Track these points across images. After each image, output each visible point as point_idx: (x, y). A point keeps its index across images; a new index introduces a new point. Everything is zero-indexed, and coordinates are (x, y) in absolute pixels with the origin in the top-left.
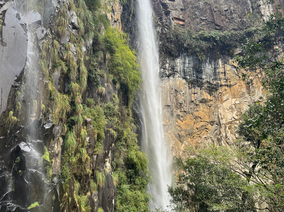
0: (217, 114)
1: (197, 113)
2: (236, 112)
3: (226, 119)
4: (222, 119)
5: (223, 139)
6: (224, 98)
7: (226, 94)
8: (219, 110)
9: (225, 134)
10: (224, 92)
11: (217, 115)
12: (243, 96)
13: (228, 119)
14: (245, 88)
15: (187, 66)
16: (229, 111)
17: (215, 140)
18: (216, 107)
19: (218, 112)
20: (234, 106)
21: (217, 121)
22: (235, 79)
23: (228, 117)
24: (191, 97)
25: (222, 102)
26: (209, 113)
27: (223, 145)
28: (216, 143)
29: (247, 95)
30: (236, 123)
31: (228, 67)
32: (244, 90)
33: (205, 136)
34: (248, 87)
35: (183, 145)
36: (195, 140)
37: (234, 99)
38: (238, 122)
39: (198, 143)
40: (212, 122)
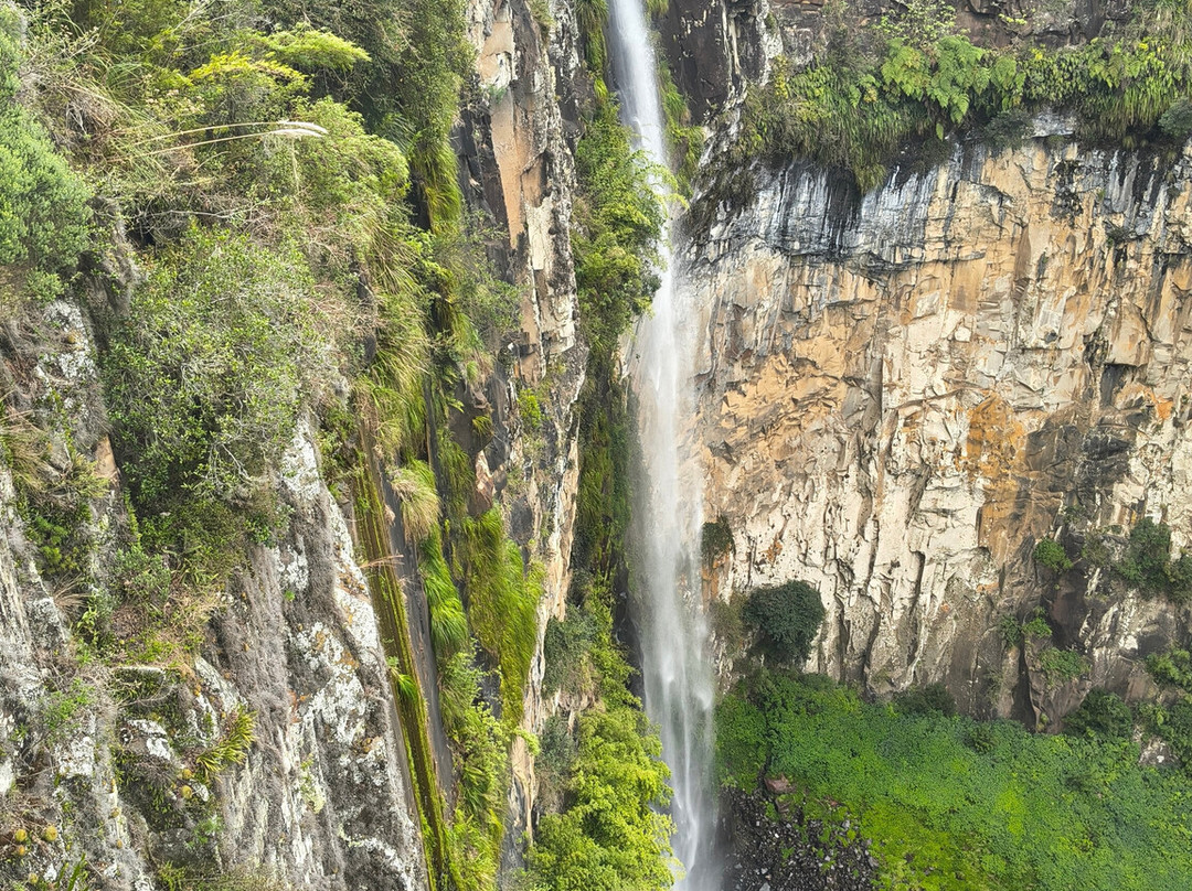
0: (878, 356)
1: (806, 345)
2: (946, 367)
3: (904, 390)
4: (892, 387)
5: (877, 458)
6: (919, 304)
7: (930, 289)
8: (889, 347)
9: (887, 441)
10: (925, 285)
11: (877, 362)
12: (992, 307)
13: (912, 390)
14: (1009, 275)
15: (801, 212)
16: (924, 361)
17: (850, 442)
18: (883, 330)
19: (884, 351)
20: (945, 347)
21: (872, 384)
22: (983, 237)
23: (913, 383)
24: (794, 295)
25: (908, 318)
26: (848, 344)
27: (873, 473)
28: (848, 453)
29: (1007, 305)
30: (934, 408)
31: (970, 195)
32: (1003, 285)
33: (817, 425)
34: (1021, 281)
35: (737, 470)
36: (778, 442)
37: (954, 316)
38: (942, 404)
39: (787, 449)
40: (853, 381)
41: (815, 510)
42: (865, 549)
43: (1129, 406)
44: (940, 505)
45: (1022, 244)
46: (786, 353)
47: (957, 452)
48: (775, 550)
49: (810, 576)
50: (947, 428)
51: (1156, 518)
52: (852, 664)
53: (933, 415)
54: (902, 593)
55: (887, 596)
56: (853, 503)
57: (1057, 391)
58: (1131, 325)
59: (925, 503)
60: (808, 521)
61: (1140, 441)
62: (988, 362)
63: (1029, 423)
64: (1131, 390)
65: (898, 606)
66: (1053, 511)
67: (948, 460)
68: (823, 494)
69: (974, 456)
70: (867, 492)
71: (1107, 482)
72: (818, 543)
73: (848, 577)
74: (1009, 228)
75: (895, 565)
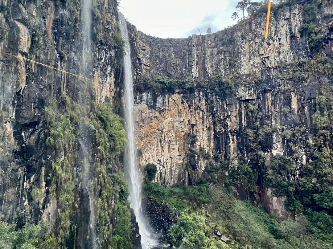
1: (152, 123)
2: (171, 126)
4: (164, 129)
5: (163, 140)
6: (166, 117)
8: (163, 124)
9: (164, 137)
10: (167, 114)
11: (161, 126)
12: (176, 117)
13: (167, 129)
15: (149, 97)
16: (168, 125)
17: (159, 139)
18: (162, 121)
20: (170, 122)
21: (161, 129)
22: (173, 107)
24: (149, 114)
25: (165, 119)
26: (157, 124)
27: (163, 143)
28: (159, 141)
29: (178, 117)
30: (170, 132)
31: (171, 100)
32: (177, 114)
33: (154, 137)
34: (179, 113)
35: (143, 142)
36: (149, 139)
37: (171, 118)
38: (171, 131)
39: (150, 140)
40: (159, 130)
41: (155, 151)
42: (163, 157)
43: (196, 130)
44: (173, 147)
45: (178, 108)
46: (149, 124)
47: (174, 138)
48: (149, 158)
49: (155, 163)
50: (172, 134)
51: (203, 147)
52: (162, 181)
53: (170, 133)
54: (169, 165)
55: (167, 166)
56: (160, 149)
57: (186, 129)
58: (193, 118)
59: (170, 147)
60: (154, 153)
61: (198, 135)
62: (176, 124)
63: (183, 133)
64: (195, 128)
65: (169, 168)
66: (189, 147)
67: (173, 140)
68: (156, 148)
69: (176, 138)
70: (162, 147)
71: (195, 142)
72: (156, 157)
73: (160, 163)
74: (176, 106)
75: (167, 159)
